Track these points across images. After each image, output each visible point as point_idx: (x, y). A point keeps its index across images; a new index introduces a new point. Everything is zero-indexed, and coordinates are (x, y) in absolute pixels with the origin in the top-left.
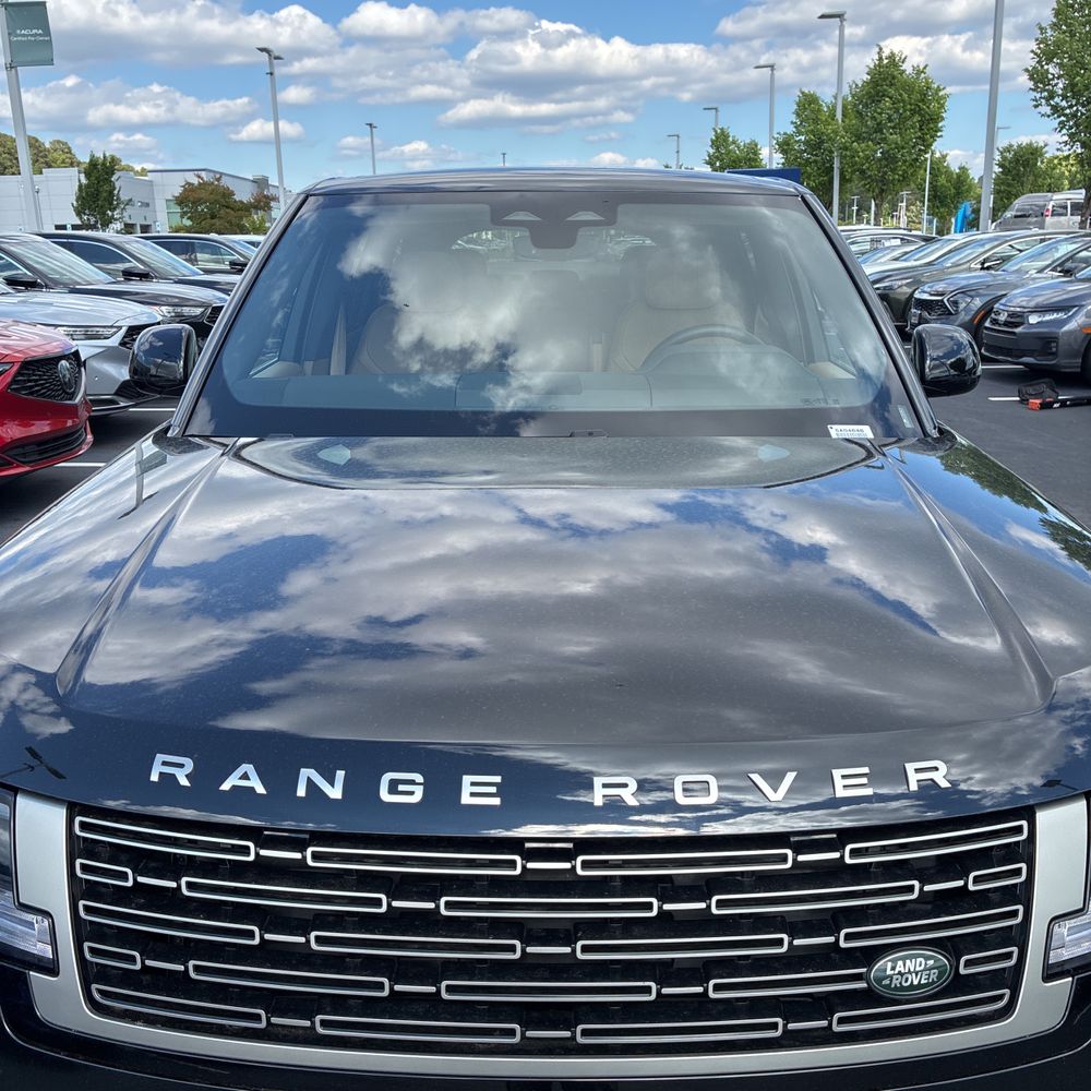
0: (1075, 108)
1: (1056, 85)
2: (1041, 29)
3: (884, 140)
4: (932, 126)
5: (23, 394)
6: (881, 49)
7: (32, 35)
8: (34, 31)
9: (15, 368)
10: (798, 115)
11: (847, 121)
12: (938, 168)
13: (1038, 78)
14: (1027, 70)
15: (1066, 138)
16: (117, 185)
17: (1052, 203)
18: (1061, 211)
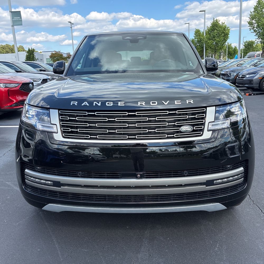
0: (259, 30)
1: (255, 25)
2: (251, 12)
3: (215, 40)
4: (227, 36)
5: (22, 90)
6: (214, 18)
7: (17, 19)
8: (18, 18)
9: (21, 85)
10: (195, 34)
11: (207, 36)
12: (229, 47)
13: (250, 24)
14: (248, 22)
15: (257, 37)
16: (35, 55)
17: (256, 54)
18: (259, 56)
